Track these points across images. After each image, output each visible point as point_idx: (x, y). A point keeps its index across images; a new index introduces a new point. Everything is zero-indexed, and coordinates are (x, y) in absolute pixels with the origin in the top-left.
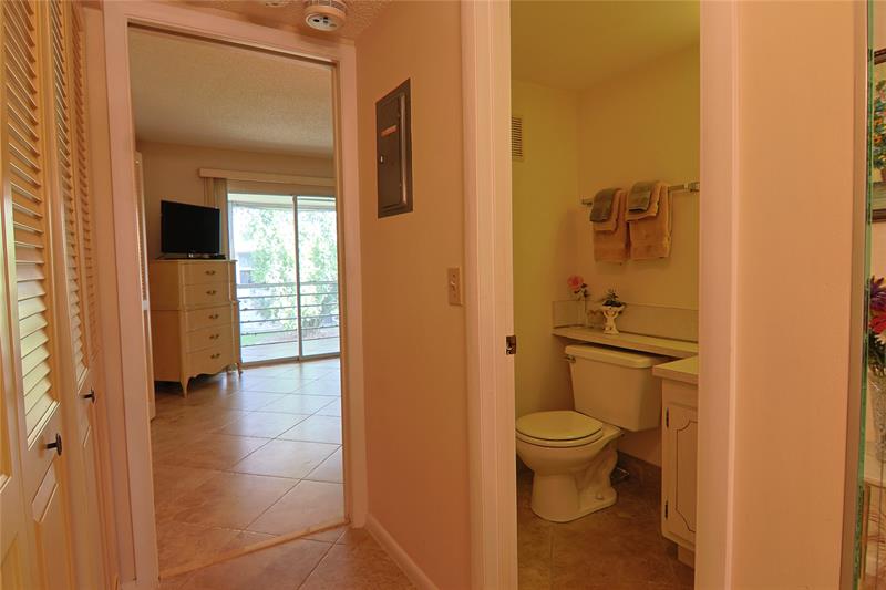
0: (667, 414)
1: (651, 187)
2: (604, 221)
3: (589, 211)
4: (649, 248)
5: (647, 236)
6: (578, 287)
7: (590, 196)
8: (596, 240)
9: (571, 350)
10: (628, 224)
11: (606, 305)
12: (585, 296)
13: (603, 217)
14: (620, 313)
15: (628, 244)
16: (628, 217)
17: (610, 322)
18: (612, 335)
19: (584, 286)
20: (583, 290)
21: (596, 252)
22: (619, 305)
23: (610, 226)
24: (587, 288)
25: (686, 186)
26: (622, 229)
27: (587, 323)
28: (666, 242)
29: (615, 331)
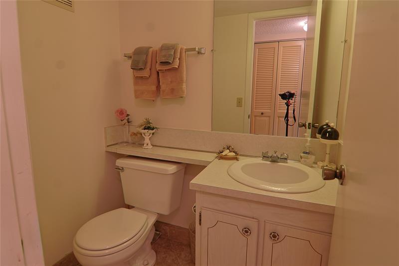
0: (200, 216)
1: (173, 47)
2: (141, 69)
3: (130, 62)
4: (173, 90)
5: (171, 82)
6: (123, 116)
7: (130, 51)
8: (136, 84)
9: (120, 162)
10: (158, 73)
11: (145, 129)
12: (129, 122)
13: (141, 66)
14: (153, 134)
15: (158, 87)
16: (159, 67)
17: (147, 140)
18: (148, 150)
19: (128, 115)
20: (127, 118)
21: (136, 91)
22: (153, 129)
23: (146, 73)
24: (129, 117)
25: (197, 50)
26: (154, 76)
27: (130, 141)
28: (184, 86)
29: (150, 147)
